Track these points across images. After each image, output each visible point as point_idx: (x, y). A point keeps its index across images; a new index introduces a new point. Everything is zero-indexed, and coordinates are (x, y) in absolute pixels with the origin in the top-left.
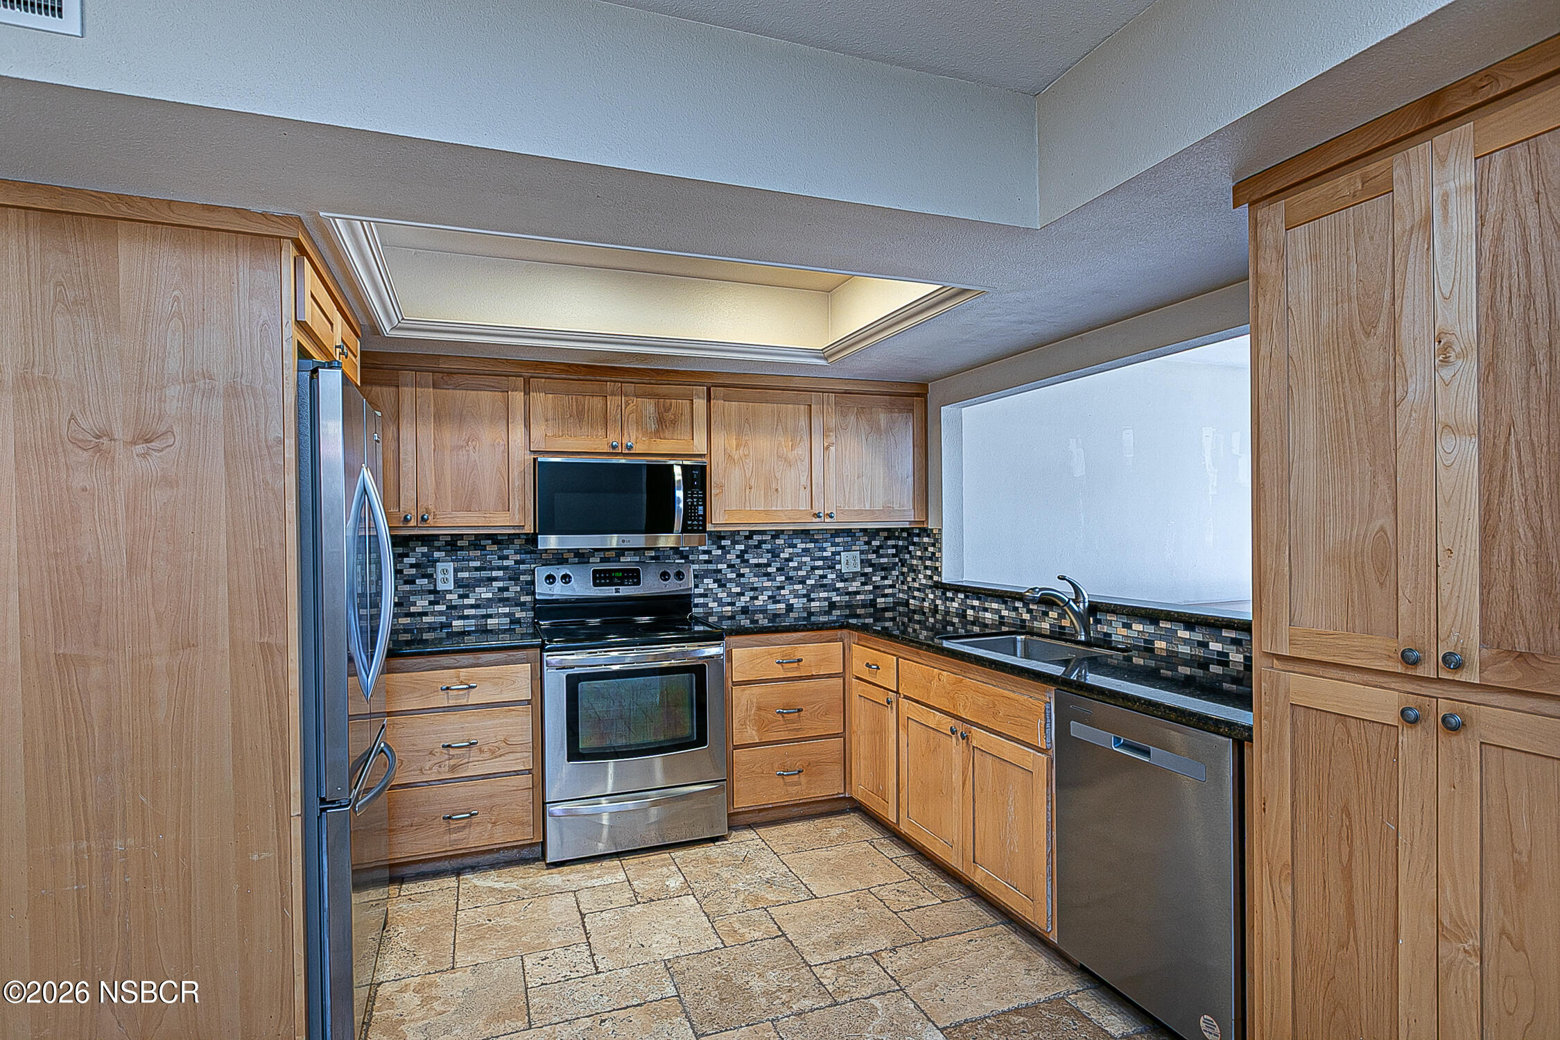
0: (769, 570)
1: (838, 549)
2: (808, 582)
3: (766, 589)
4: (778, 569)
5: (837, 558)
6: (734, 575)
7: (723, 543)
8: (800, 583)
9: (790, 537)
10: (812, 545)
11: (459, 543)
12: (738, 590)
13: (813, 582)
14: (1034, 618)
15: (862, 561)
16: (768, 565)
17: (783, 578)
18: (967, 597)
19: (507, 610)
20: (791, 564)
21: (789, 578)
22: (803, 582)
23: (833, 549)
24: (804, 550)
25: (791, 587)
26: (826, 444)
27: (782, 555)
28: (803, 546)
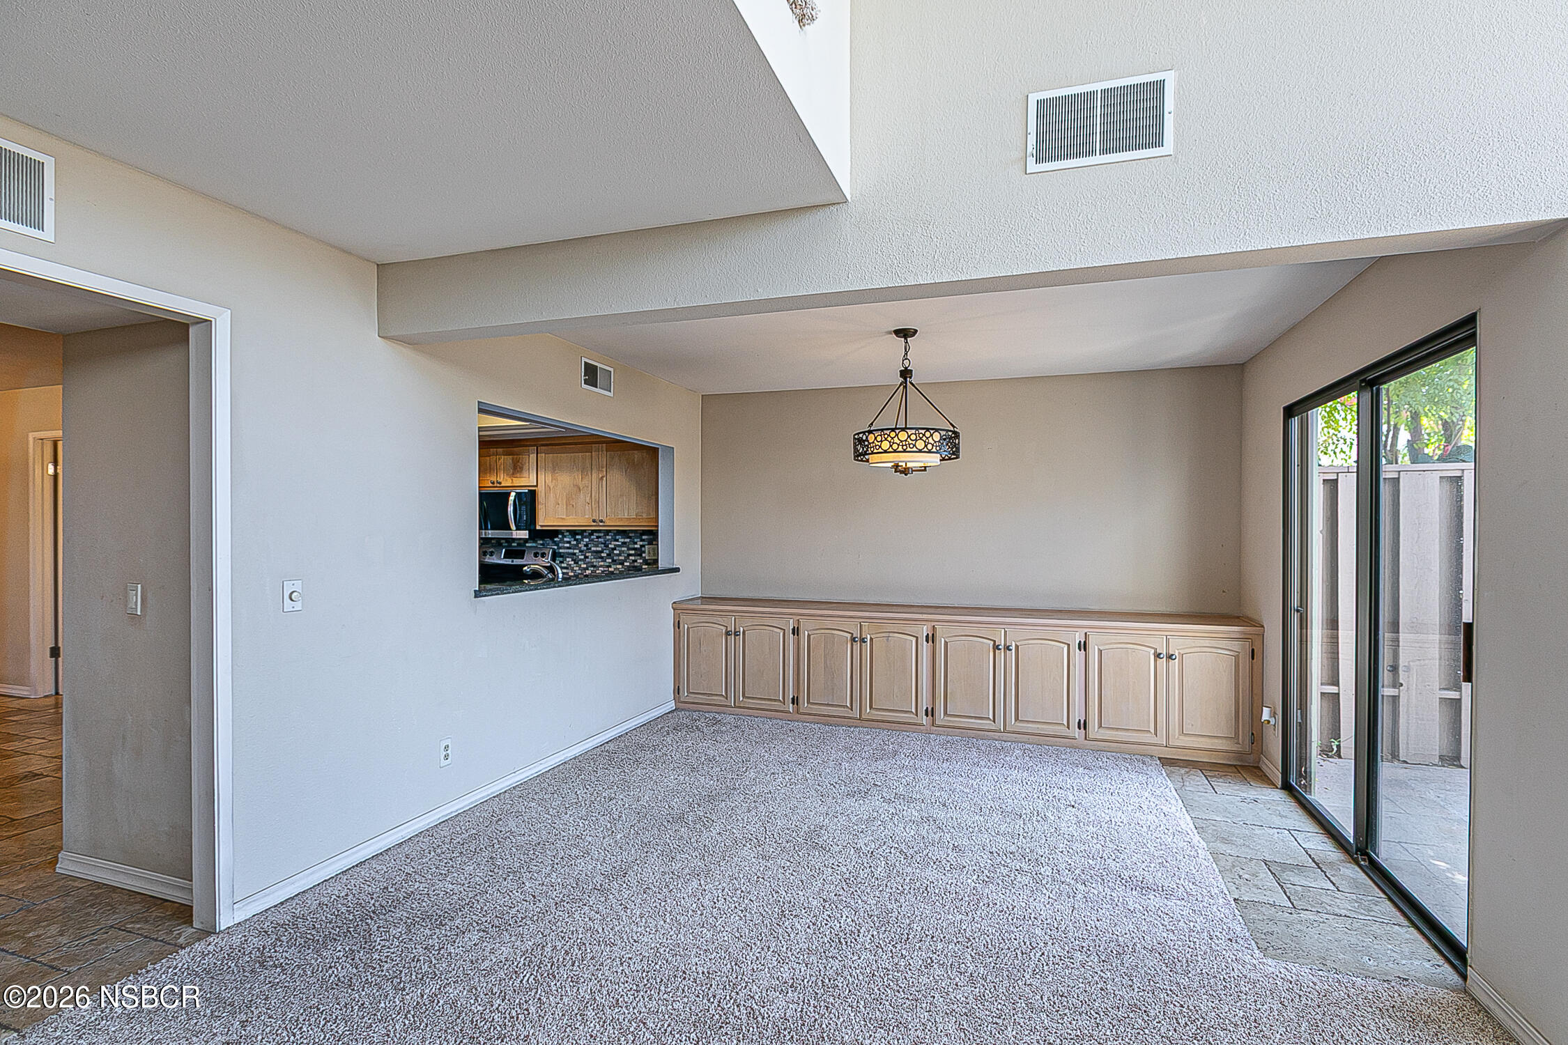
0: (603, 555)
1: (644, 543)
2: (626, 564)
3: (601, 566)
4: (608, 555)
5: (643, 549)
6: (583, 557)
7: (577, 537)
8: (620, 564)
9: (615, 535)
10: (628, 540)
12: (585, 566)
13: (628, 564)
16: (602, 552)
17: (610, 561)
20: (615, 552)
21: (614, 561)
22: (622, 564)
23: (641, 543)
24: (624, 543)
25: (615, 567)
26: (600, 476)
27: (610, 546)
28: (623, 540)
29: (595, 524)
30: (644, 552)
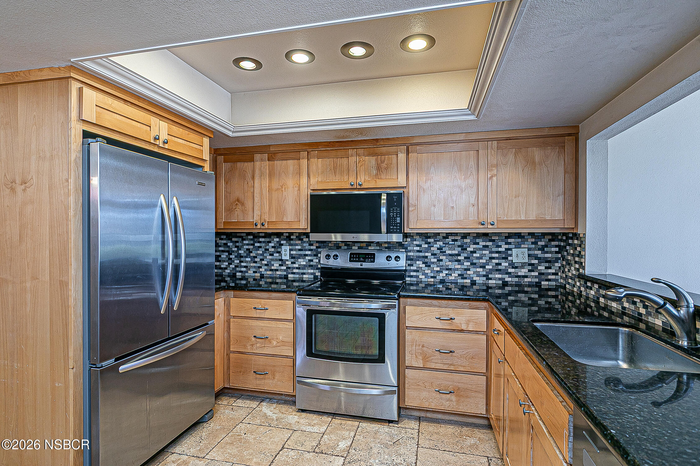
0: (459, 258)
1: (510, 246)
2: (487, 267)
3: (457, 269)
4: (465, 258)
5: (509, 252)
6: (435, 260)
7: (429, 240)
8: (481, 267)
9: (475, 238)
10: (490, 243)
11: (292, 237)
12: (438, 269)
13: (490, 267)
14: (649, 314)
15: (529, 255)
16: (459, 255)
17: (469, 264)
18: (600, 287)
19: (312, 271)
20: (475, 255)
21: (473, 264)
22: (483, 267)
23: (507, 246)
24: (486, 247)
25: (475, 270)
26: (489, 176)
27: (468, 249)
28: (484, 244)
29: (482, 226)
30: (511, 255)
